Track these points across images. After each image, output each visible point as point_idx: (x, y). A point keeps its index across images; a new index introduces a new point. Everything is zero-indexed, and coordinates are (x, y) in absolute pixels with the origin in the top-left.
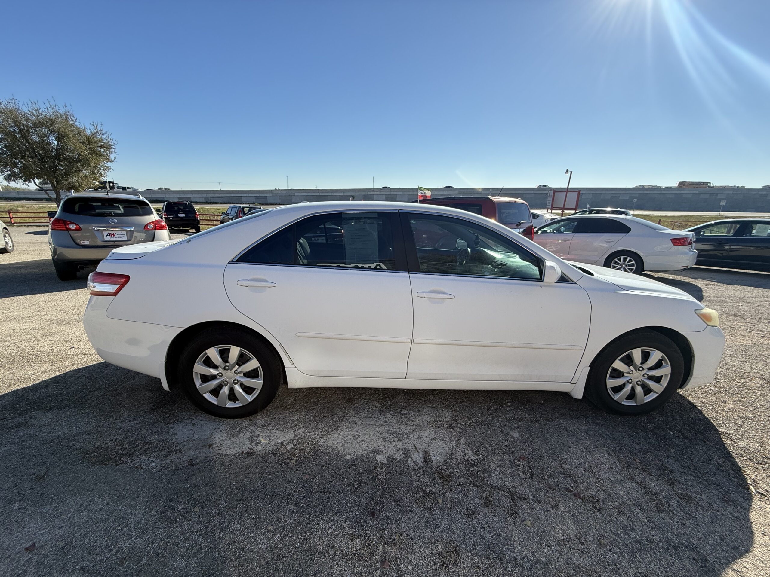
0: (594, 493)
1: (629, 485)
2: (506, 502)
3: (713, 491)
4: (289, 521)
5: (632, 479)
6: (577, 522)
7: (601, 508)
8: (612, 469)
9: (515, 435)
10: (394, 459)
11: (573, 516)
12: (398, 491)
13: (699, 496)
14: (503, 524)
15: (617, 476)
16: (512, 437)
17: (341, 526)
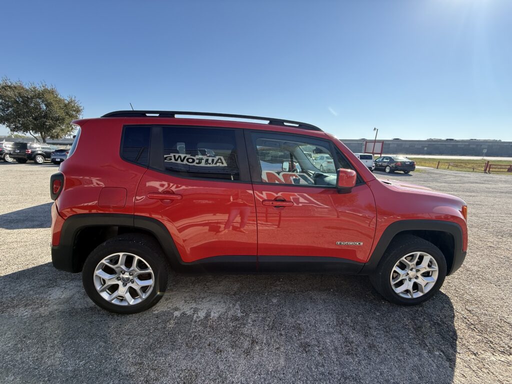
0: (308, 341)
1: (336, 336)
2: (246, 344)
3: (392, 342)
4: (95, 352)
5: (340, 333)
6: (287, 359)
7: (309, 351)
8: (330, 325)
9: (275, 301)
10: (186, 314)
11: (286, 355)
12: (177, 335)
13: (381, 345)
14: (236, 359)
15: (331, 330)
16: (273, 302)
17: (128, 357)
